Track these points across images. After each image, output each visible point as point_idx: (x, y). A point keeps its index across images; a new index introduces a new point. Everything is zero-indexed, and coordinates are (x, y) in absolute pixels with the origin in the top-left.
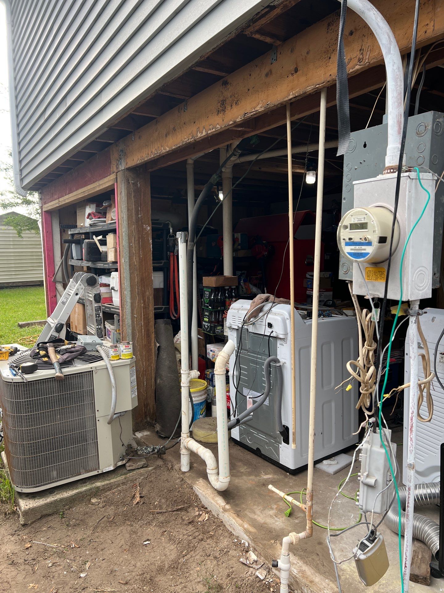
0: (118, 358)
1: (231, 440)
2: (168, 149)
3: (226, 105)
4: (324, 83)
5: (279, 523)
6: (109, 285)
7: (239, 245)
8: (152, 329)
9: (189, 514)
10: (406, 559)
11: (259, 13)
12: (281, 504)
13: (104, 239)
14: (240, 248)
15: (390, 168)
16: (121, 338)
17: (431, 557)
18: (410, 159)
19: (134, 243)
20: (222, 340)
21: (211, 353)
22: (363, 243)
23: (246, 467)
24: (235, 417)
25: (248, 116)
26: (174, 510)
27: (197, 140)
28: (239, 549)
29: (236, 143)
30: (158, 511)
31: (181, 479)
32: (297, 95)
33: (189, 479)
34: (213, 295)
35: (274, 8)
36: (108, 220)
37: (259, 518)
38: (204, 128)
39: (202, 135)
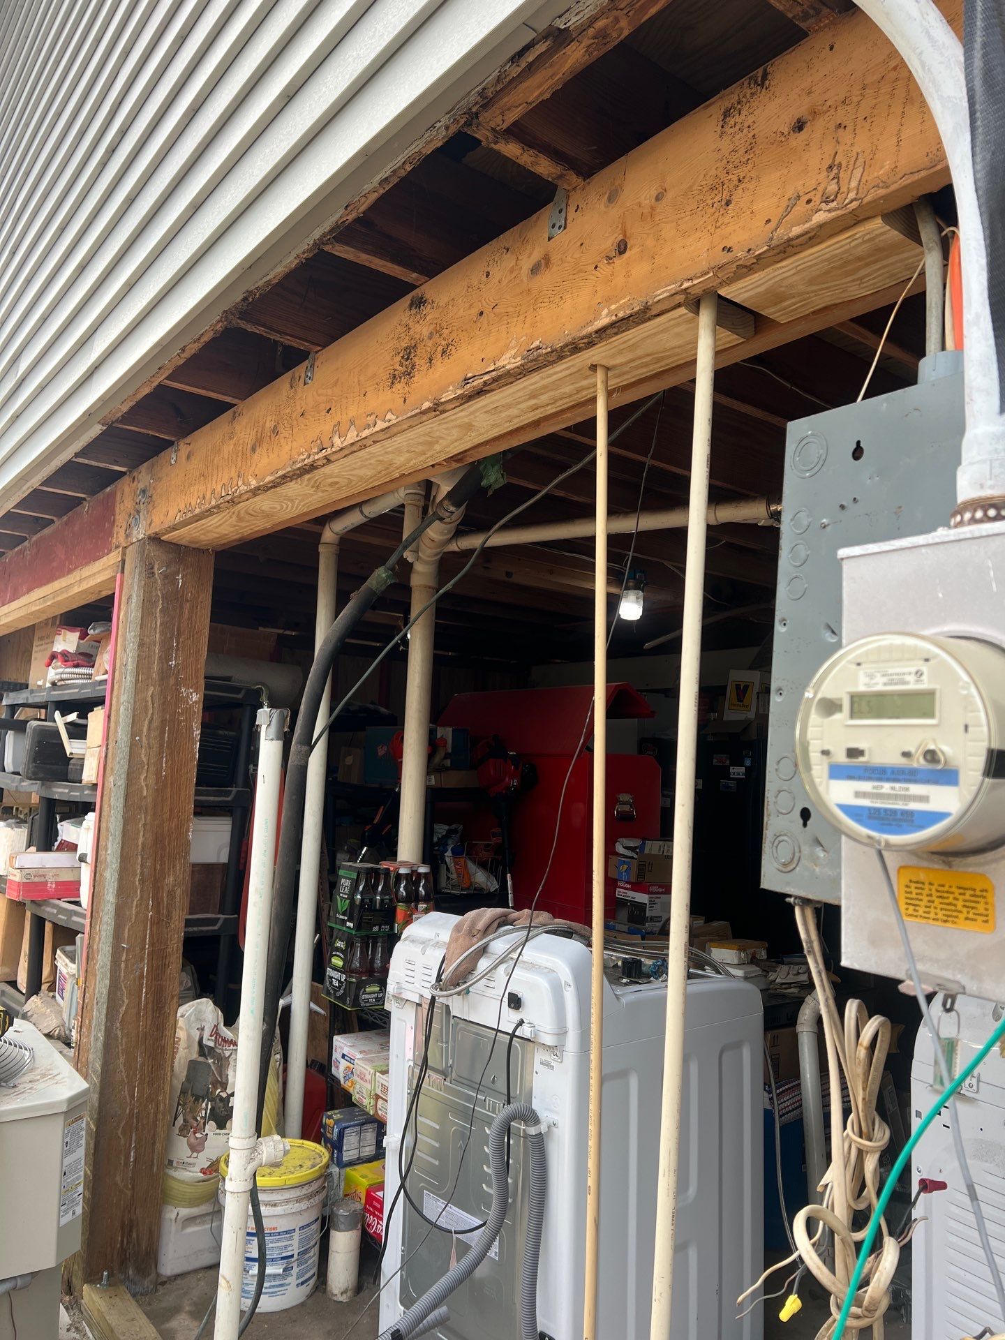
2: (254, 483)
3: (415, 359)
4: (706, 274)
6: (76, 848)
7: (446, 758)
8: (174, 987)
13: (81, 721)
14: (449, 765)
15: (986, 504)
19: (148, 736)
21: (343, 1064)
22: (915, 772)
25: (474, 384)
32: (621, 315)
34: (360, 891)
36: (98, 671)
38: (352, 423)
39: (346, 443)
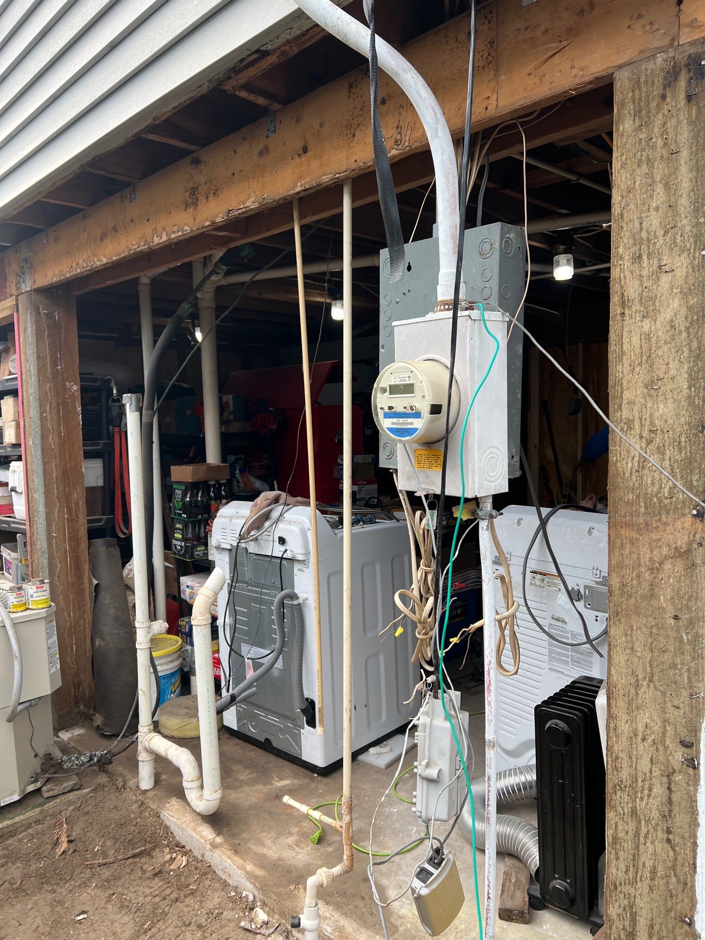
0: (23, 608)
1: (224, 731)
2: (105, 261)
3: (198, 196)
4: (346, 171)
5: (301, 855)
6: (6, 484)
7: (230, 413)
8: (85, 556)
9: (154, 860)
10: (489, 885)
11: (244, 59)
12: (305, 825)
14: (232, 419)
15: (445, 303)
16: (30, 573)
17: (529, 880)
18: (471, 290)
19: (50, 413)
20: (204, 568)
21: (188, 591)
22: (408, 414)
23: (247, 772)
24: (228, 692)
25: (233, 214)
26: (127, 857)
27: (154, 248)
28: (238, 907)
29: (218, 254)
30: (101, 861)
31: (140, 803)
32: (307, 187)
33: (154, 802)
34: (188, 496)
35: (266, 54)
36: (4, 374)
37: (271, 852)
38: (164, 229)
39: (161, 241)
